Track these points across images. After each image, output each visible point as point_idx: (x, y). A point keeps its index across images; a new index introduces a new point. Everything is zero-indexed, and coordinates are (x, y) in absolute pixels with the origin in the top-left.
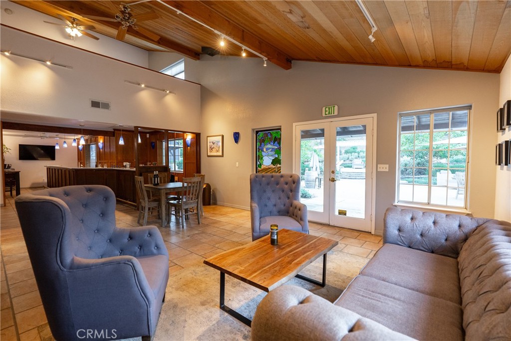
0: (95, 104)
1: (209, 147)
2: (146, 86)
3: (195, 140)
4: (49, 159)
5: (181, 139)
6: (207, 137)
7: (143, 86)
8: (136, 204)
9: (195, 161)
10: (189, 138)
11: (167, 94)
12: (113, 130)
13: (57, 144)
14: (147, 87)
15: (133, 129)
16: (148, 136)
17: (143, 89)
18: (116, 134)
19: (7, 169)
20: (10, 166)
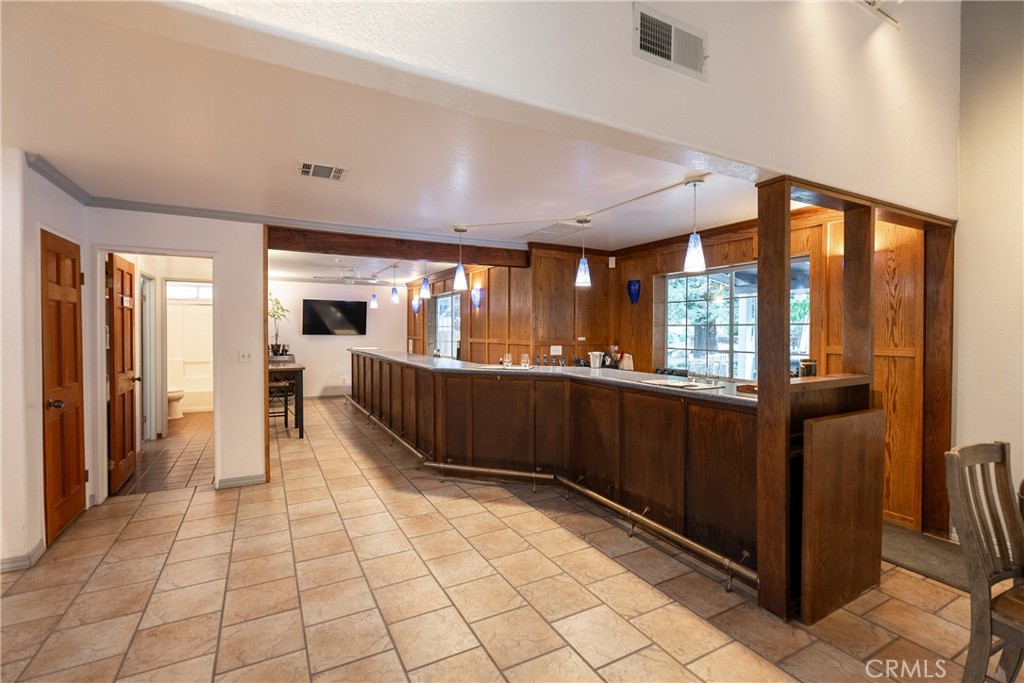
4: (354, 332)
8: (753, 576)
12: (526, 248)
13: (374, 296)
16: (612, 262)
18: (533, 259)
19: (282, 355)
20: (286, 348)
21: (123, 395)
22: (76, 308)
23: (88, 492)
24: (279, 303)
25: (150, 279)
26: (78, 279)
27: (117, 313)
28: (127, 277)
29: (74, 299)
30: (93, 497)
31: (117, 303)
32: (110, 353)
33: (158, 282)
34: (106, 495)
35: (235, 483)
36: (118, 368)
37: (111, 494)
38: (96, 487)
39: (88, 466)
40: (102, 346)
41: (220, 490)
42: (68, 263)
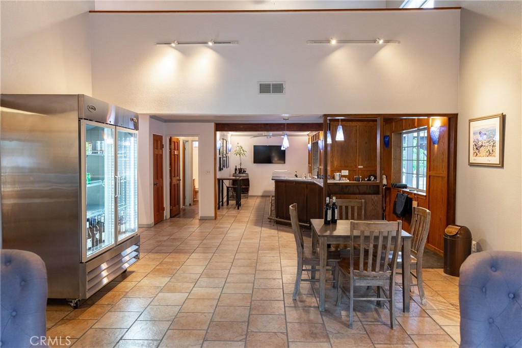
0: (265, 89)
1: (472, 144)
2: (340, 42)
3: (446, 129)
5: (424, 129)
6: (470, 121)
7: (334, 42)
9: (445, 174)
10: (437, 125)
11: (381, 47)
14: (343, 42)
15: (321, 121)
17: (335, 49)
19: (243, 173)
20: (245, 170)
21: (175, 185)
22: (161, 155)
23: (165, 215)
24: (242, 148)
25: (187, 141)
26: (162, 146)
27: (173, 157)
28: (176, 144)
29: (161, 153)
30: (166, 216)
31: (173, 153)
32: (171, 170)
33: (190, 142)
34: (169, 217)
35: (205, 218)
36: (173, 175)
37: (171, 217)
38: (167, 213)
39: (164, 206)
40: (168, 168)
41: (200, 220)
42: (159, 142)
